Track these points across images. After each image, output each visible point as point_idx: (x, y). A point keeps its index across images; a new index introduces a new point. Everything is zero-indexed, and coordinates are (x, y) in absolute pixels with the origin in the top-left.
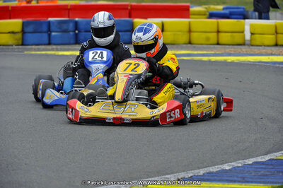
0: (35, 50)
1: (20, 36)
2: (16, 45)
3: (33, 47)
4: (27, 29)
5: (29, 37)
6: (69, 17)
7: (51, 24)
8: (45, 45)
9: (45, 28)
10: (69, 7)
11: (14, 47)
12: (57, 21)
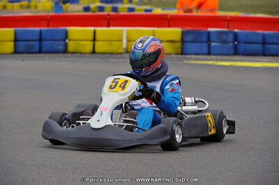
0: (194, 59)
1: (179, 45)
2: (175, 54)
3: (193, 56)
4: (189, 38)
5: (190, 47)
6: (228, 28)
7: (211, 35)
8: (205, 54)
9: (204, 38)
10: (228, 18)
11: (174, 56)
12: (216, 31)
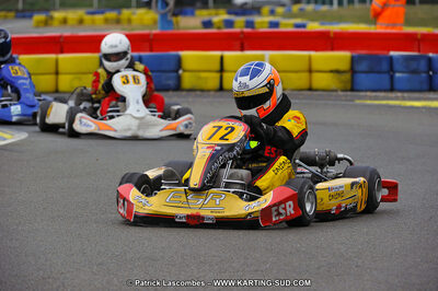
0: (371, 98)
1: (348, 76)
2: (343, 91)
3: (368, 94)
4: (363, 66)
5: (362, 79)
6: (419, 51)
7: (395, 62)
8: (385, 91)
9: (385, 66)
10: (419, 37)
11: (340, 93)
12: (402, 56)
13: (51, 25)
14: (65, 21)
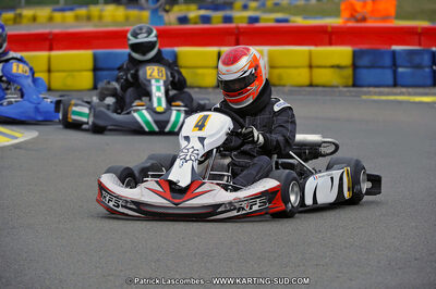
0: (375, 94)
1: (349, 72)
2: (345, 87)
3: (371, 89)
4: (365, 61)
5: (365, 74)
6: (420, 45)
7: (397, 56)
8: (388, 86)
9: (388, 61)
10: (419, 31)
11: (341, 89)
12: (405, 51)
13: (20, 23)
14: (34, 19)
